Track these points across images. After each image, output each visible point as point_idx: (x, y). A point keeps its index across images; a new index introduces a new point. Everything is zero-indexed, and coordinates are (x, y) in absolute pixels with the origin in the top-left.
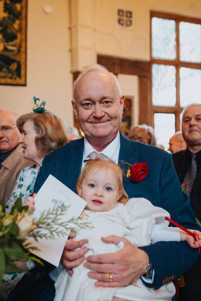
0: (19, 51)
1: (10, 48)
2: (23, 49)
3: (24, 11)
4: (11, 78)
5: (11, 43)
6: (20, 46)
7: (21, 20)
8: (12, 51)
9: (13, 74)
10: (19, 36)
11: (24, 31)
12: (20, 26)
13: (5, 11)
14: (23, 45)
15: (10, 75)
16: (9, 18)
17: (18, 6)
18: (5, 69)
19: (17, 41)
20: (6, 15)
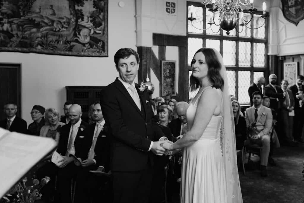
0: (104, 34)
1: (97, 32)
2: (106, 32)
3: (106, 6)
4: (98, 52)
5: (98, 29)
6: (104, 30)
7: (105, 12)
8: (99, 34)
9: (100, 50)
10: (103, 24)
11: (106, 20)
12: (104, 16)
13: (94, 7)
14: (106, 29)
15: (98, 50)
16: (96, 11)
17: (102, 3)
18: (95, 46)
19: (102, 26)
20: (94, 9)
